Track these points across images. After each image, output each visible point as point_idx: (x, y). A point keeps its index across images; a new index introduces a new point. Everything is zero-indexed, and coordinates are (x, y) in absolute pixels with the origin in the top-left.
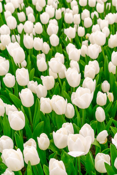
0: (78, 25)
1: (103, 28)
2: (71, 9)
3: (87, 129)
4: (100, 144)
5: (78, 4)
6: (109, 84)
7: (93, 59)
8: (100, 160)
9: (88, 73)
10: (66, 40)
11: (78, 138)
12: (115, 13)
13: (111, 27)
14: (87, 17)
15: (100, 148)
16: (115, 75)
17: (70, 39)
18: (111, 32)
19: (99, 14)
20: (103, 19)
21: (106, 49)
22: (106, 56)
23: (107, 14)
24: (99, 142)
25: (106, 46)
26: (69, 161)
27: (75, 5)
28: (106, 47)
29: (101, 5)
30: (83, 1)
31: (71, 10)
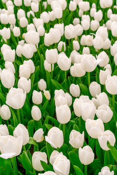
0: (14, 25)
1: (38, 27)
2: (7, 9)
3: (21, 129)
4: (37, 143)
5: (14, 4)
6: (45, 82)
7: (28, 58)
8: (37, 159)
9: (23, 73)
10: (2, 41)
11: (9, 139)
12: (50, 12)
13: (47, 25)
14: (22, 17)
15: (38, 146)
16: (51, 73)
17: (5, 40)
18: (46, 31)
19: (35, 13)
20: (38, 18)
21: (42, 48)
22: (42, 54)
23: (42, 13)
24: (36, 141)
25: (42, 44)
26: (5, 164)
27: (10, 6)
28: (42, 46)
29: (35, 4)
30: (18, 1)
31: (6, 11)
